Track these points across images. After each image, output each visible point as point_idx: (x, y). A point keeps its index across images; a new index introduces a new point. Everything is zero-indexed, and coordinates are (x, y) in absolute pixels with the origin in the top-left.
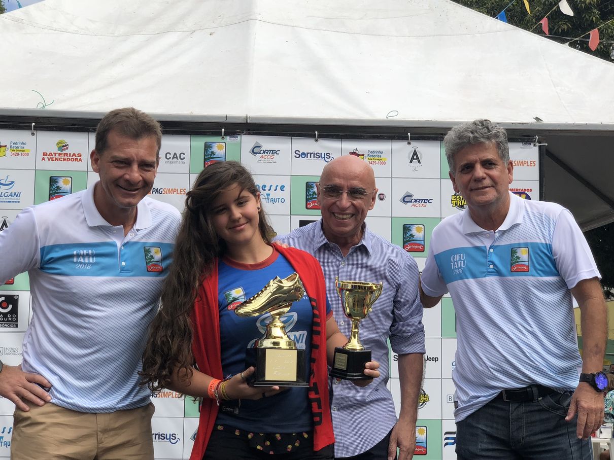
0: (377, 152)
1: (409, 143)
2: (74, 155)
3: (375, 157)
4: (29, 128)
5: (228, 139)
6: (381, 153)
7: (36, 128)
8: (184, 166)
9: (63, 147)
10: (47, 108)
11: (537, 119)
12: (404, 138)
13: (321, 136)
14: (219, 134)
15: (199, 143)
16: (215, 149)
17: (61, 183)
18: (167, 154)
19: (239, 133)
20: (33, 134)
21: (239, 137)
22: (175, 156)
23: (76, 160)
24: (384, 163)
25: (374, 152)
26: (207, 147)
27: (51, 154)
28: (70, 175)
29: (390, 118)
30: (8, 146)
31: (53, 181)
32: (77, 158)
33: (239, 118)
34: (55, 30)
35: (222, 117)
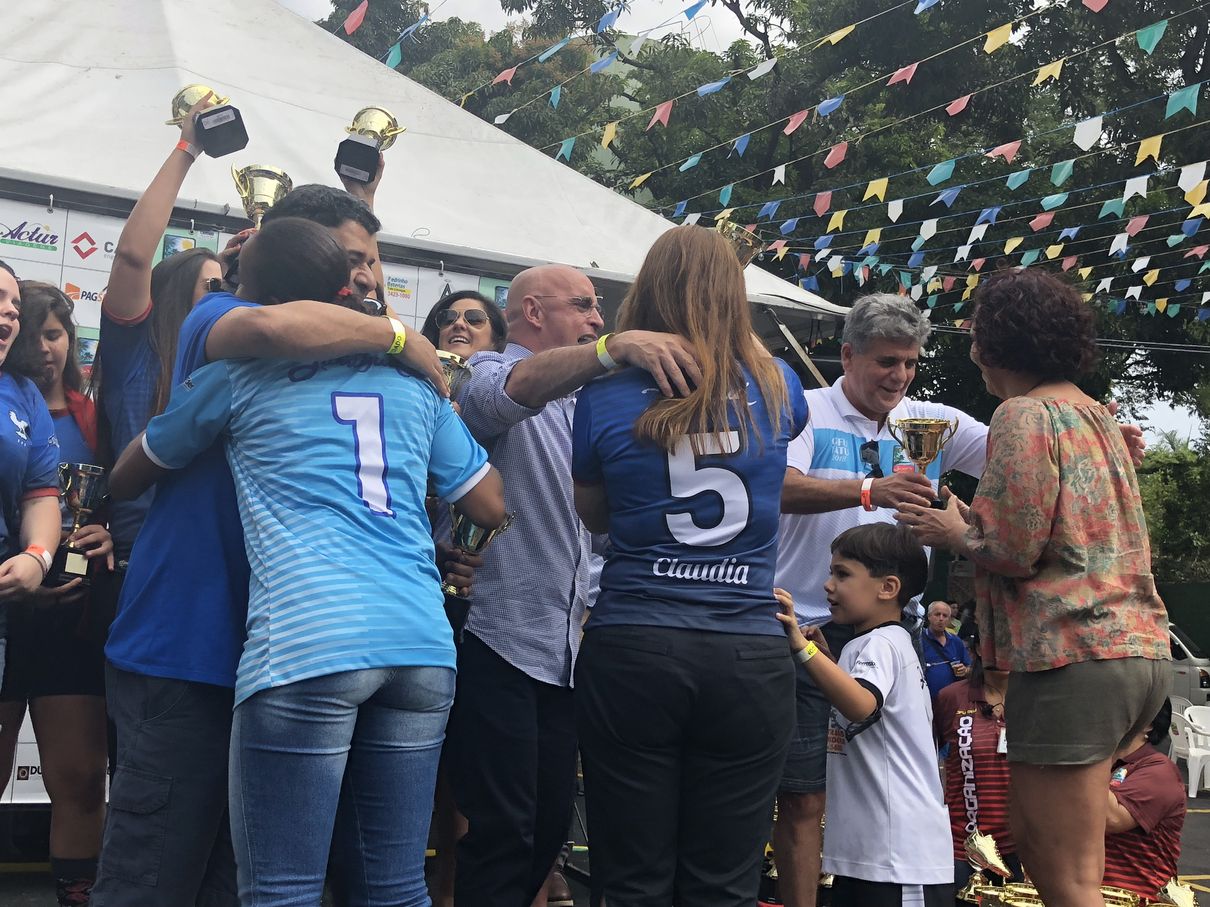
0: (400, 281)
1: (441, 274)
3: (399, 285)
5: (198, 235)
6: (406, 282)
11: (594, 264)
12: (438, 267)
14: (187, 226)
16: (179, 247)
18: (107, 244)
19: (217, 229)
21: (216, 234)
24: (407, 296)
25: (396, 280)
26: (169, 242)
29: (417, 237)
33: (216, 206)
35: (189, 202)
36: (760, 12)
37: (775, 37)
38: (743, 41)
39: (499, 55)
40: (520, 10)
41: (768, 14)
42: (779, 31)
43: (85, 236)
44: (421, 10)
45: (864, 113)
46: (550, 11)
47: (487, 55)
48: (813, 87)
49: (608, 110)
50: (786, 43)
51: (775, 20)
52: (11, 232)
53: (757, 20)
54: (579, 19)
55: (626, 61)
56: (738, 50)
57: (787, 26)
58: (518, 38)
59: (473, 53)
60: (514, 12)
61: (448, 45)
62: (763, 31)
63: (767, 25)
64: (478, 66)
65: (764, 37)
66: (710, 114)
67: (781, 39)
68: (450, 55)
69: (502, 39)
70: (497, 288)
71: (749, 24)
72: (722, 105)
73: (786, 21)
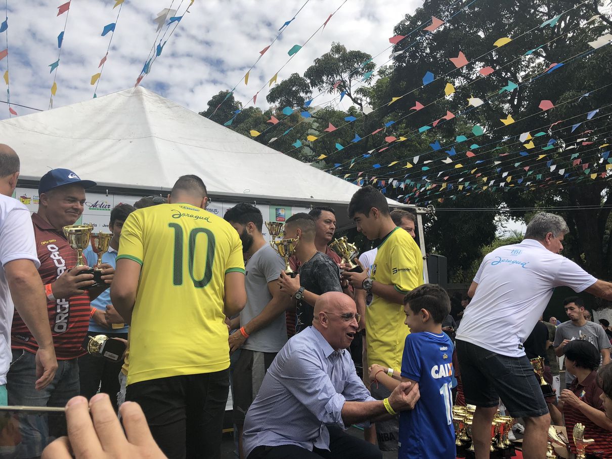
11: (312, 197)
13: (212, 201)
29: (245, 193)
30: (32, 198)
34: (37, 132)
36: (358, 96)
37: (364, 104)
38: (353, 107)
40: (274, 102)
41: (361, 96)
42: (366, 102)
44: (239, 105)
45: (398, 128)
46: (285, 102)
47: (263, 119)
48: (380, 120)
51: (364, 98)
52: (93, 205)
53: (357, 99)
54: (295, 104)
55: (312, 117)
56: (352, 109)
57: (368, 100)
58: (274, 112)
59: (259, 118)
60: (272, 103)
61: (249, 116)
63: (361, 100)
65: (360, 104)
66: (343, 133)
67: (367, 105)
68: (250, 120)
69: (268, 113)
71: (355, 100)
72: (348, 130)
73: (368, 98)
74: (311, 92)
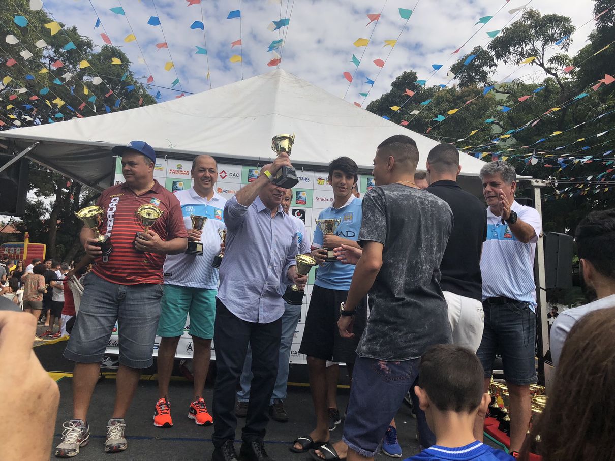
2: (185, 171)
4: (164, 157)
7: (167, 158)
8: (239, 180)
9: (180, 167)
10: (173, 148)
13: (304, 170)
14: (256, 166)
15: (247, 169)
16: (254, 173)
17: (178, 185)
20: (166, 160)
22: (234, 175)
23: (186, 174)
26: (250, 171)
27: (174, 171)
28: (183, 181)
31: (174, 183)
32: (186, 173)
33: (265, 158)
34: (180, 113)
35: (257, 158)
36: (552, 65)
37: (560, 74)
38: (549, 78)
39: (451, 96)
41: (556, 66)
42: (561, 72)
43: (223, 171)
44: (423, 86)
47: (446, 97)
49: (497, 111)
50: (565, 76)
51: (559, 67)
53: (552, 68)
54: (478, 79)
55: (497, 92)
56: (547, 81)
58: (458, 89)
61: (432, 95)
62: (555, 72)
63: (556, 70)
64: (443, 102)
65: (555, 75)
66: (533, 107)
67: (562, 74)
68: (433, 99)
69: (453, 90)
70: (368, 179)
71: (548, 71)
72: (538, 104)
73: (565, 67)
74: (495, 65)
